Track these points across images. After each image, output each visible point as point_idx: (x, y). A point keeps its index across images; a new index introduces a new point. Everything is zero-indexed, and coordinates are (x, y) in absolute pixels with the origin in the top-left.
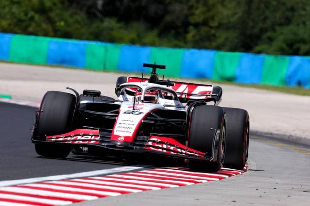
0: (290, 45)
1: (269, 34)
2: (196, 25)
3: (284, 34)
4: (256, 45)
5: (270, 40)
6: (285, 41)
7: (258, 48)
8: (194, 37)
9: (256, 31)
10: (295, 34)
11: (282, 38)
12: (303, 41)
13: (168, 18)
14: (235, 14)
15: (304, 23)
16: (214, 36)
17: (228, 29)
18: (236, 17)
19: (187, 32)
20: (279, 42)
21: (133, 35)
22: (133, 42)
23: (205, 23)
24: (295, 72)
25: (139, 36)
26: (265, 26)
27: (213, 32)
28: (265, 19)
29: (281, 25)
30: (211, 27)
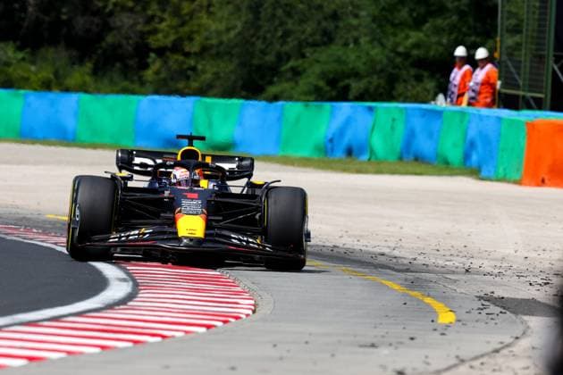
0: (332, 82)
1: (292, 63)
2: (161, 52)
3: (320, 62)
4: (271, 83)
5: (296, 73)
6: (323, 75)
7: (273, 90)
8: (157, 73)
9: (270, 58)
10: (339, 61)
11: (317, 69)
12: (356, 75)
13: (110, 39)
14: (228, 30)
15: (356, 41)
16: (194, 69)
17: (218, 55)
18: (232, 34)
19: (145, 66)
20: (311, 78)
21: (47, 73)
22: (47, 86)
23: (176, 47)
24: (341, 132)
25: (56, 74)
26: (286, 48)
27: (192, 62)
28: (286, 34)
29: (315, 45)
30: (187, 55)
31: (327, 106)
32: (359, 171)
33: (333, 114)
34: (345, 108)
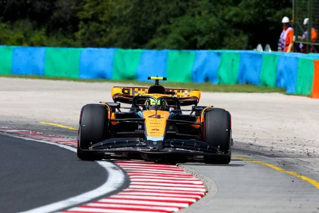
0: (187, 38)
1: (163, 27)
2: (86, 21)
3: (182, 24)
4: (151, 38)
5: (166, 32)
6: (181, 34)
7: (154, 41)
8: (84, 34)
9: (150, 24)
10: (191, 25)
11: (178, 30)
13: (55, 14)
14: (126, 8)
15: (200, 13)
16: (104, 31)
17: (120, 23)
18: (128, 10)
19: (77, 30)
20: (174, 35)
21: (20, 35)
22: (20, 42)
23: (94, 18)
24: (202, 67)
25: (25, 35)
26: (158, 18)
27: (104, 27)
28: (159, 10)
29: (175, 16)
30: (101, 22)
31: (193, 52)
32: (215, 91)
33: (196, 57)
34: (204, 53)
